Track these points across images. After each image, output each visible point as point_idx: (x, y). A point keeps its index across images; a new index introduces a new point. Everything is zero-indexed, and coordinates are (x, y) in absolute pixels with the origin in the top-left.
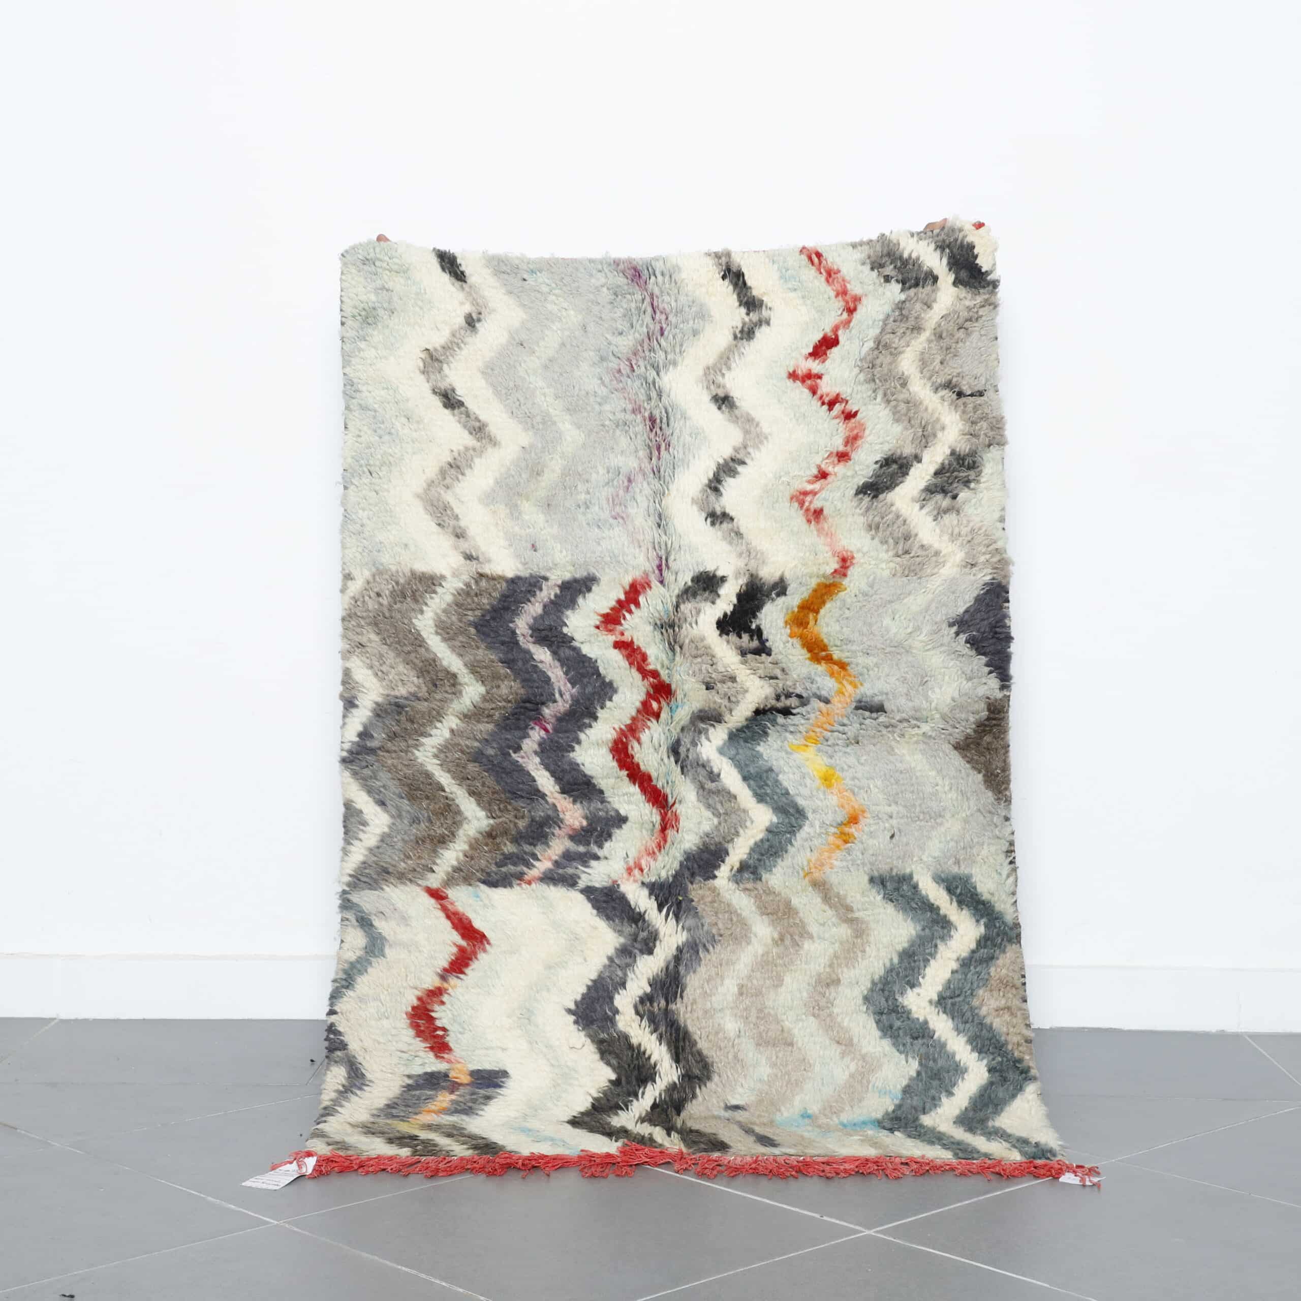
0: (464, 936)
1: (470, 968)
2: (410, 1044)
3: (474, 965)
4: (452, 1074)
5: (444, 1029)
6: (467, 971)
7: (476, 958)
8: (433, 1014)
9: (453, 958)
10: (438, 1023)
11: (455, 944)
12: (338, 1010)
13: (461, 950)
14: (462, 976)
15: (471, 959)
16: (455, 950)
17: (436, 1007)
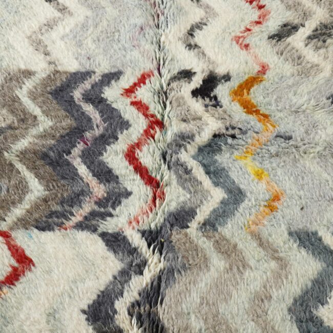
0: (18, 261)
1: (19, 282)
3: (23, 279)
6: (16, 283)
7: (24, 275)
11: (11, 266)
13: (15, 269)
14: (12, 286)
16: (10, 269)
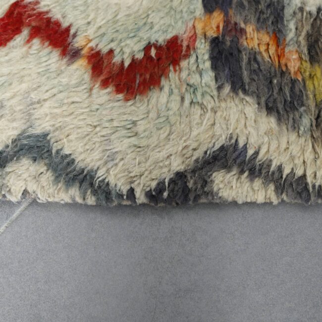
2: (171, 92)
4: (212, 34)
5: (147, 49)
8: (127, 64)
9: (47, 44)
10: (140, 56)
12: (128, 187)
15: (49, 20)
17: (117, 59)
